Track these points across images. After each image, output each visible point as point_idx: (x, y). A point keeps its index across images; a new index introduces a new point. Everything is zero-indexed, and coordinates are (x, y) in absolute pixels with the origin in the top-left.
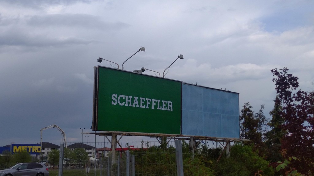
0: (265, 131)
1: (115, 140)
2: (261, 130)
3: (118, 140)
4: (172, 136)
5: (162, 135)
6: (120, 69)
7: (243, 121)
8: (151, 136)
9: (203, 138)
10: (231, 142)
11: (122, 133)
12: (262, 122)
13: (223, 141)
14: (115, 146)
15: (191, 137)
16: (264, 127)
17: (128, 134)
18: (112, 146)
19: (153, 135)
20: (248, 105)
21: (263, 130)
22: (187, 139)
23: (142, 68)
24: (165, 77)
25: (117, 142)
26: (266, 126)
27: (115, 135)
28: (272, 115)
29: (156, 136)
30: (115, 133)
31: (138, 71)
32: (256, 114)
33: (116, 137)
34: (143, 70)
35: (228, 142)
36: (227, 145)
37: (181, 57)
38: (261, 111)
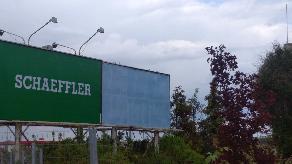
0: (199, 119)
1: (19, 131)
2: (195, 119)
3: (23, 130)
4: (90, 126)
5: (77, 125)
6: (26, 43)
7: (174, 108)
8: (65, 126)
9: (127, 129)
10: (160, 133)
11: (28, 123)
12: (196, 109)
13: (151, 132)
14: (20, 139)
15: (113, 127)
16: (198, 115)
17: (36, 123)
18: (16, 139)
19: (66, 125)
20: (180, 89)
21: (197, 118)
22: (109, 129)
23: (54, 43)
24: (81, 55)
25: (22, 133)
26: (201, 114)
27: (19, 125)
28: (207, 101)
29: (71, 126)
30: (19, 122)
31: (48, 47)
32: (189, 99)
33: (20, 127)
34: (55, 46)
35: (157, 132)
36: (155, 136)
37: (101, 30)
38: (195, 95)
